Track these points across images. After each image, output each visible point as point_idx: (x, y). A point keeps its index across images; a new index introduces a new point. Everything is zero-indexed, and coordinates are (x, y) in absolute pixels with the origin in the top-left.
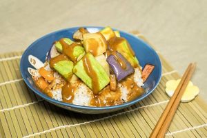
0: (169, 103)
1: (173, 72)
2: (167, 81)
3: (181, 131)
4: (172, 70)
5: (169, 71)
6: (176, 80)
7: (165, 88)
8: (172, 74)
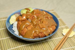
0: (63, 38)
1: (66, 26)
2: (63, 29)
3: (67, 48)
4: (65, 25)
5: (64, 25)
6: (67, 29)
7: (62, 32)
8: (65, 27)
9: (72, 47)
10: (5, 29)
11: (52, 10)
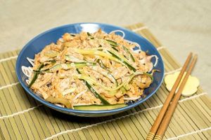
9: (202, 130)
10: (17, 85)
11: (139, 26)
